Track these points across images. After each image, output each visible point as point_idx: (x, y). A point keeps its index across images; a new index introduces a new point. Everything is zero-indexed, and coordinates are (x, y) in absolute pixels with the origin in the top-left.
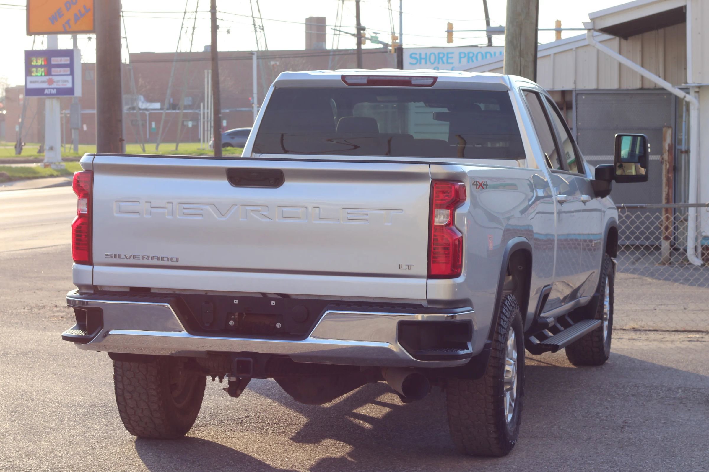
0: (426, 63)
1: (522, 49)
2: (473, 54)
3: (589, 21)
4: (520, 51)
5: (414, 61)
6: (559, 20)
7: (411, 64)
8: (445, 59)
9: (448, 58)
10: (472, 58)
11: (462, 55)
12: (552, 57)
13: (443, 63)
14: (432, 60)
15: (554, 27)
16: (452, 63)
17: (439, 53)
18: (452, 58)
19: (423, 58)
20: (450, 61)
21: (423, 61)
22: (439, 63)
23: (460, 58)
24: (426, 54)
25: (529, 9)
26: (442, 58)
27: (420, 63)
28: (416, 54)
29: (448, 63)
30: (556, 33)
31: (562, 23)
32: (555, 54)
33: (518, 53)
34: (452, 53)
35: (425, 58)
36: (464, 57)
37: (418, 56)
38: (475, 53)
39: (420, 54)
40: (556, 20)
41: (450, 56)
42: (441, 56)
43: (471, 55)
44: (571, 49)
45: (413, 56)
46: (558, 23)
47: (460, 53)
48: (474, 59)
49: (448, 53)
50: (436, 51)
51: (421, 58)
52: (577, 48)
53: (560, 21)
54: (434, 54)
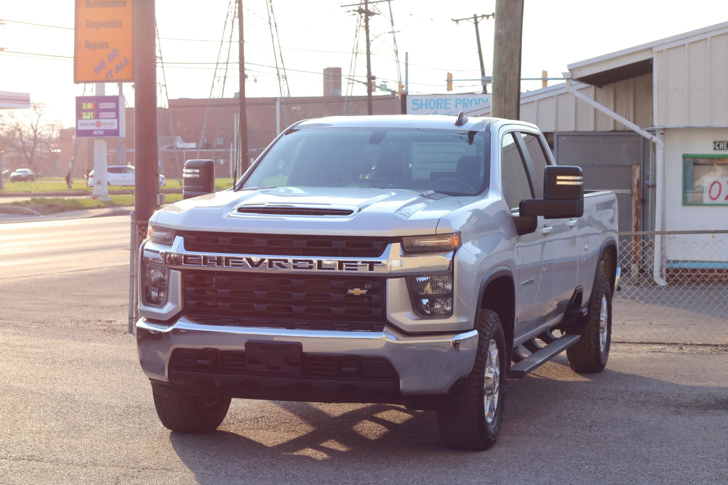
0: (426, 108)
1: (506, 96)
2: (468, 100)
3: (568, 71)
4: (505, 98)
5: (416, 107)
6: (545, 70)
7: (413, 109)
8: (443, 105)
9: (446, 104)
10: (466, 104)
11: (458, 102)
12: (536, 102)
13: (442, 108)
14: (432, 106)
15: (541, 77)
16: (450, 108)
17: (438, 100)
18: (449, 104)
19: (424, 104)
20: (448, 106)
21: (424, 107)
22: (438, 108)
23: (456, 104)
24: (427, 100)
25: (513, 61)
26: (440, 104)
27: (422, 108)
28: (417, 100)
29: (446, 108)
30: (543, 82)
31: (548, 73)
32: (539, 100)
33: (503, 100)
34: (450, 99)
35: (426, 104)
36: (460, 103)
37: (419, 102)
38: (470, 100)
39: (421, 100)
40: (543, 71)
41: (447, 102)
42: (440, 102)
43: (466, 101)
44: (553, 96)
45: (415, 102)
47: (456, 100)
48: (469, 104)
49: (445, 100)
50: (435, 98)
51: (422, 104)
52: (557, 95)
53: (546, 72)
54: (434, 100)
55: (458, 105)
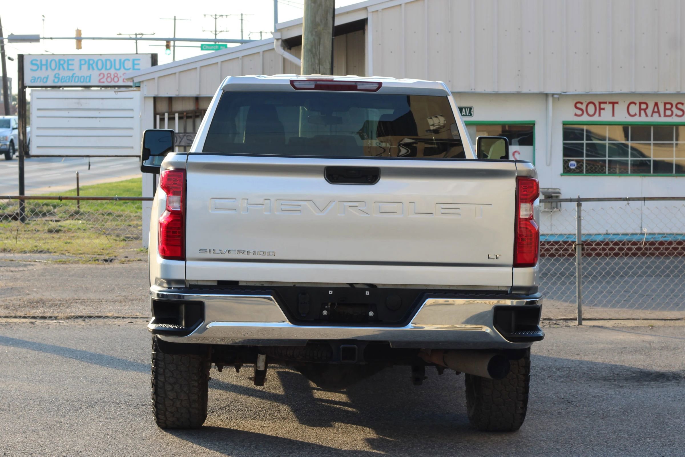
0: (47, 69)
2: (94, 61)
5: (35, 68)
7: (32, 70)
8: (65, 66)
9: (68, 65)
10: (92, 65)
11: (83, 62)
13: (64, 69)
14: (53, 67)
15: (74, 36)
16: (73, 70)
17: (59, 61)
18: (73, 64)
19: (44, 65)
20: (71, 67)
21: (44, 68)
22: (59, 69)
23: (81, 65)
24: (47, 61)
26: (62, 65)
27: (41, 69)
28: (37, 60)
29: (68, 69)
30: (76, 42)
31: (82, 32)
35: (46, 65)
36: (85, 64)
37: (38, 63)
39: (41, 61)
40: (76, 29)
41: (70, 62)
42: (62, 62)
43: (91, 62)
45: (34, 62)
46: (79, 32)
47: (81, 60)
48: (94, 65)
49: (68, 60)
50: (57, 58)
51: (42, 65)
53: (80, 31)
54: (55, 61)
55: (82, 66)
